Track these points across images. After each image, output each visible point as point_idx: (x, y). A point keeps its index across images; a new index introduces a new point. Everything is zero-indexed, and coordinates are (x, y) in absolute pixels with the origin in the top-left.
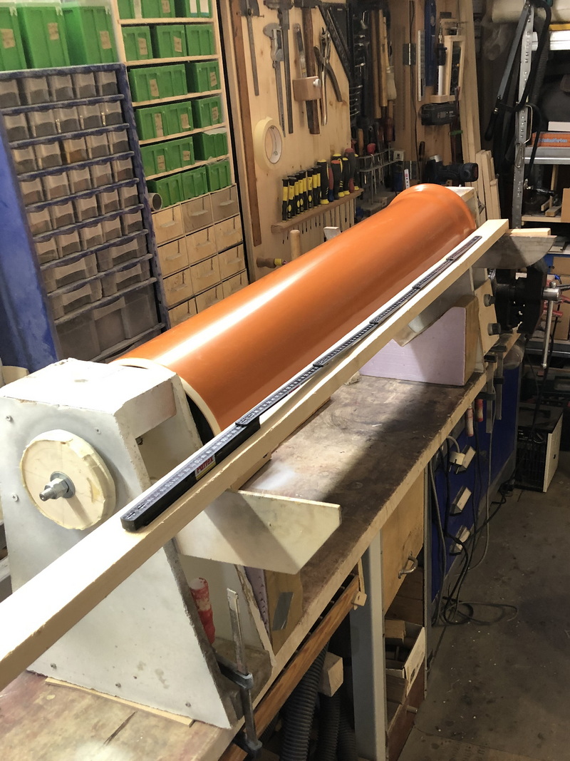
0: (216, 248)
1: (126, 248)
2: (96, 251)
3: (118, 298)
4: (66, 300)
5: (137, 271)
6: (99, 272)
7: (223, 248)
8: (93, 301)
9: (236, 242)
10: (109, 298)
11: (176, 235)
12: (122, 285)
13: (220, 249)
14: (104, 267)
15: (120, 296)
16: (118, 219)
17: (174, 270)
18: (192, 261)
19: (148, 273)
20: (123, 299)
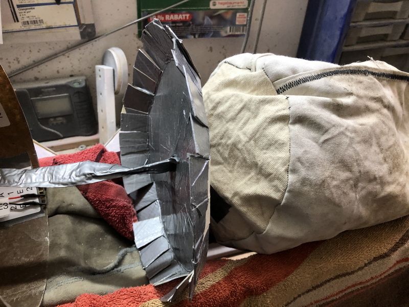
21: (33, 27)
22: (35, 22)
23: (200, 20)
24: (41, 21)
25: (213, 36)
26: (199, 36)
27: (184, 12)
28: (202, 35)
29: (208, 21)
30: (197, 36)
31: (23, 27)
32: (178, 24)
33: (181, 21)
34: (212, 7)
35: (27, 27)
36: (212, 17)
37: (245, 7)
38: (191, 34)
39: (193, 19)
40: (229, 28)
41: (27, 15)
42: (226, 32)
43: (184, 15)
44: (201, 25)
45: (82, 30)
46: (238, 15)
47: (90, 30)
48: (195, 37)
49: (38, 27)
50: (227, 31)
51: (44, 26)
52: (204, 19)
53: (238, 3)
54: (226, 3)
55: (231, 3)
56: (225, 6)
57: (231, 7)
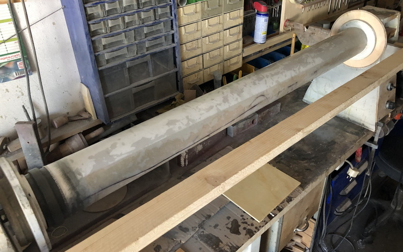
0: (223, 27)
1: (154, 28)
2: (134, 29)
3: (146, 55)
6: (135, 40)
7: (228, 27)
8: (128, 57)
9: (238, 24)
11: (194, 20)
13: (225, 28)
14: (138, 38)
15: (148, 54)
16: (152, 10)
17: (191, 39)
18: (204, 35)
19: (171, 41)
20: (149, 56)
25: (4, 81)
40: (14, 73)
46: (18, 63)
50: (14, 75)
53: (15, 56)
54: (5, 58)
55: (9, 57)
56: (6, 60)
57: (10, 60)
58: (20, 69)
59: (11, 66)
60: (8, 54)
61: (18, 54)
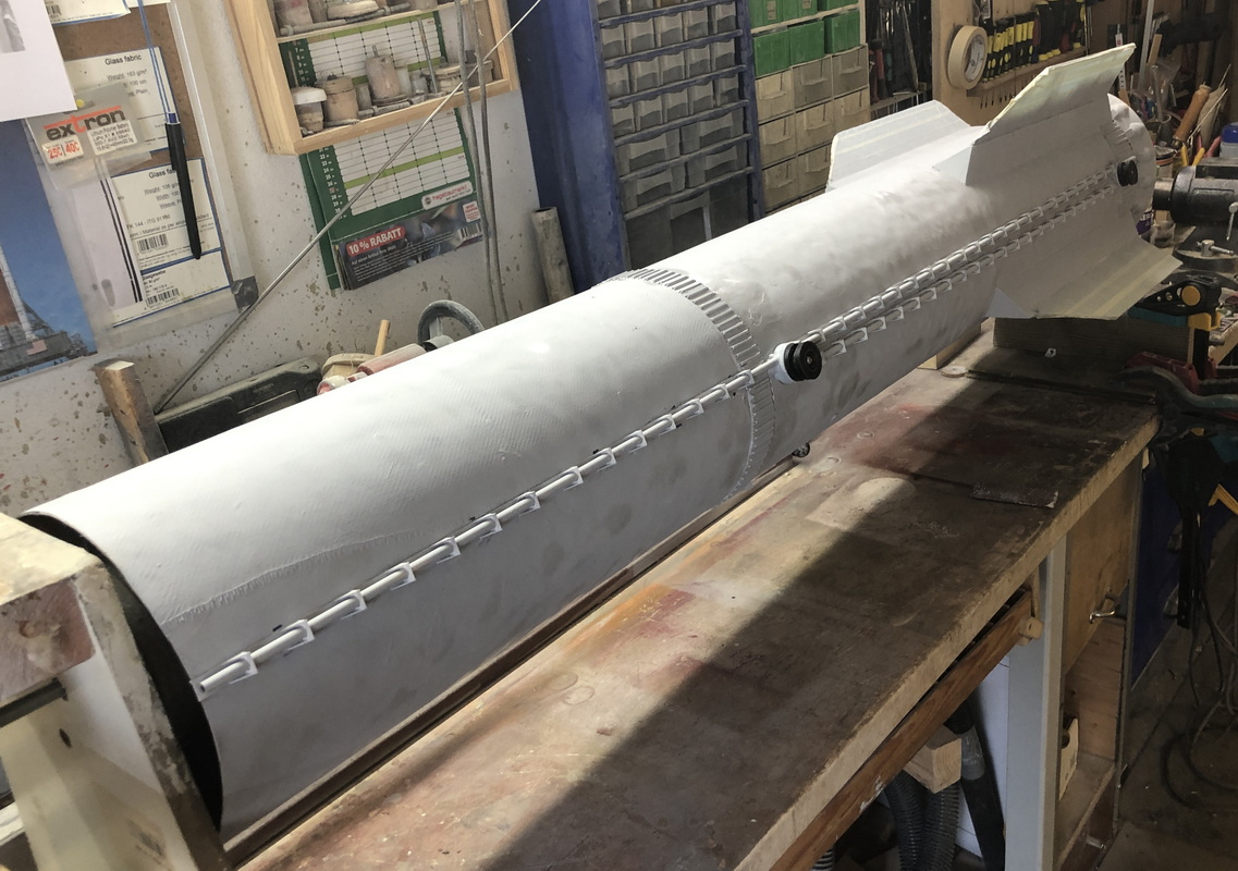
1: (718, 124)
2: (680, 126)
4: (640, 188)
5: (732, 155)
6: (681, 154)
8: (673, 192)
10: (692, 191)
11: (782, 110)
12: (710, 174)
14: (687, 148)
15: (705, 189)
16: (711, 84)
17: (776, 158)
18: (801, 149)
19: (745, 160)
20: (707, 195)
21: (164, 304)
22: (165, 296)
23: (416, 233)
24: (175, 292)
25: (442, 252)
26: (423, 260)
27: (392, 226)
28: (426, 256)
29: (428, 230)
30: (420, 259)
31: (148, 309)
32: (389, 249)
33: (394, 242)
34: (426, 207)
35: (155, 307)
36: (431, 223)
37: (470, 193)
38: (412, 258)
39: (407, 235)
40: (459, 231)
41: (154, 285)
42: (458, 239)
43: (393, 232)
44: (420, 239)
45: (237, 292)
46: (464, 206)
47: (249, 289)
48: (418, 262)
49: (170, 304)
50: (459, 236)
51: (180, 299)
52: (421, 229)
53: (459, 190)
54: (443, 195)
55: (449, 193)
56: (444, 201)
57: (452, 199)
58: (468, 221)
59: (453, 214)
60: (448, 185)
61: (463, 184)
